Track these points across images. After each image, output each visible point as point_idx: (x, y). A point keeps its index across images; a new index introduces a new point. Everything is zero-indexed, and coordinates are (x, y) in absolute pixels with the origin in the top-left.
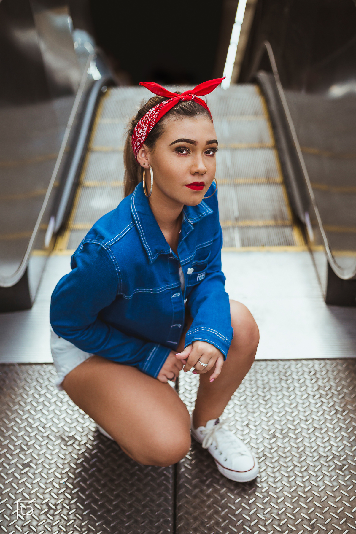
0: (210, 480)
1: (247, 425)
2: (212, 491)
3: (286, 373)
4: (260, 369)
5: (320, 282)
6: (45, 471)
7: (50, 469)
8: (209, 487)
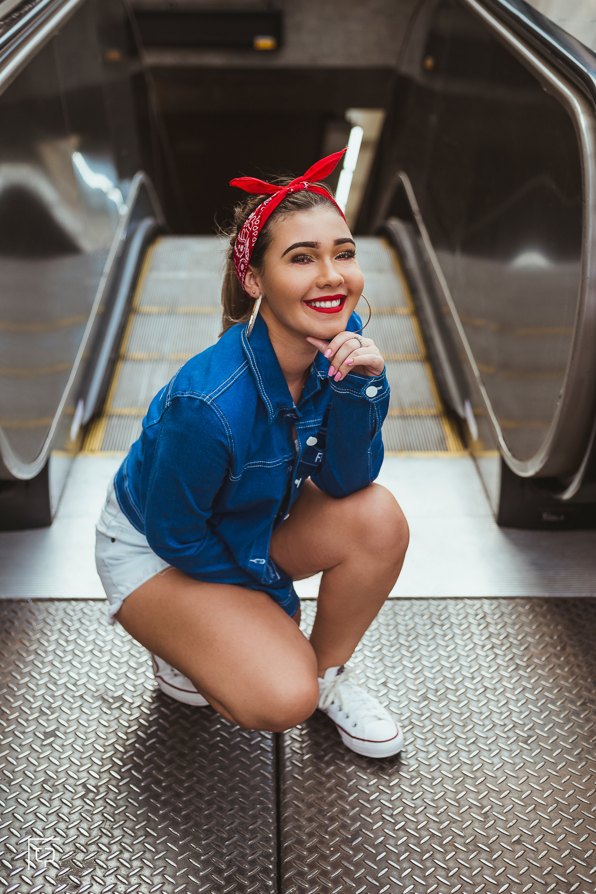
0: (331, 755)
1: (384, 684)
2: (333, 770)
3: (440, 615)
4: (401, 610)
5: (488, 497)
6: (80, 742)
7: (87, 739)
8: (328, 764)
